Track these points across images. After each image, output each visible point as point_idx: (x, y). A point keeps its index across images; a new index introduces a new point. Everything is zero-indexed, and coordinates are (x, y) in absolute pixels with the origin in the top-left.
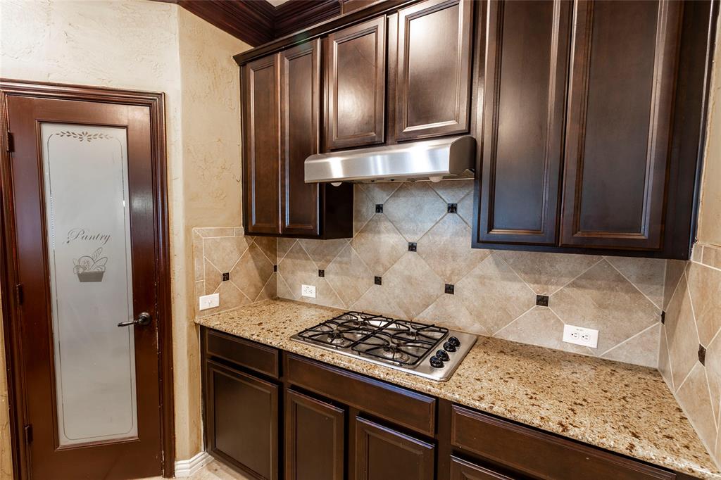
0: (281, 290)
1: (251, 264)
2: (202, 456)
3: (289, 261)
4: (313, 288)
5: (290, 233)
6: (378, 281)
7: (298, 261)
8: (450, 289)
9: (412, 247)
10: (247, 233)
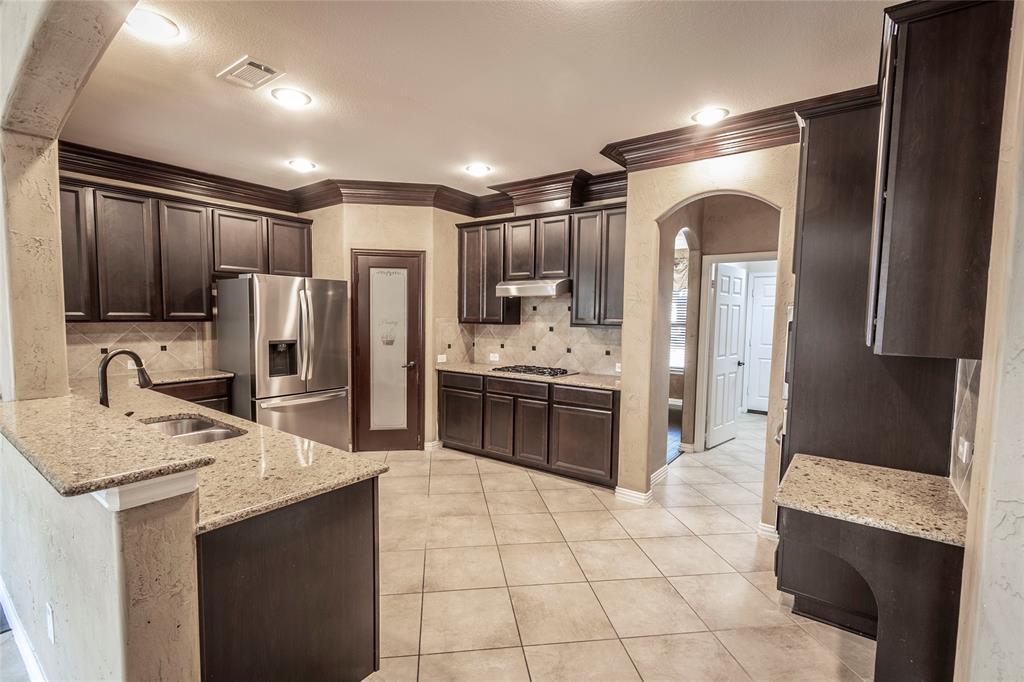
0: (477, 357)
1: (461, 340)
2: (436, 442)
3: (483, 340)
4: (497, 355)
5: (485, 322)
6: (534, 348)
7: (488, 340)
8: (569, 351)
9: (551, 329)
10: (460, 322)
